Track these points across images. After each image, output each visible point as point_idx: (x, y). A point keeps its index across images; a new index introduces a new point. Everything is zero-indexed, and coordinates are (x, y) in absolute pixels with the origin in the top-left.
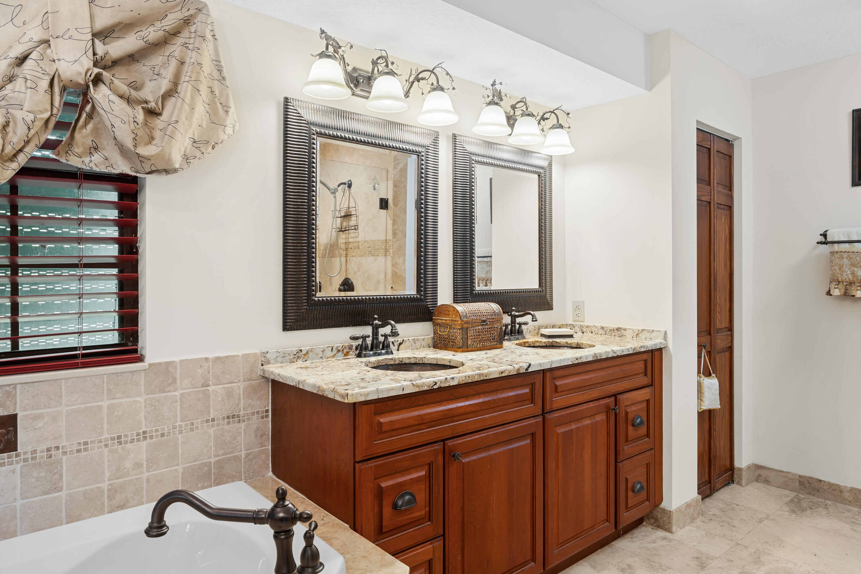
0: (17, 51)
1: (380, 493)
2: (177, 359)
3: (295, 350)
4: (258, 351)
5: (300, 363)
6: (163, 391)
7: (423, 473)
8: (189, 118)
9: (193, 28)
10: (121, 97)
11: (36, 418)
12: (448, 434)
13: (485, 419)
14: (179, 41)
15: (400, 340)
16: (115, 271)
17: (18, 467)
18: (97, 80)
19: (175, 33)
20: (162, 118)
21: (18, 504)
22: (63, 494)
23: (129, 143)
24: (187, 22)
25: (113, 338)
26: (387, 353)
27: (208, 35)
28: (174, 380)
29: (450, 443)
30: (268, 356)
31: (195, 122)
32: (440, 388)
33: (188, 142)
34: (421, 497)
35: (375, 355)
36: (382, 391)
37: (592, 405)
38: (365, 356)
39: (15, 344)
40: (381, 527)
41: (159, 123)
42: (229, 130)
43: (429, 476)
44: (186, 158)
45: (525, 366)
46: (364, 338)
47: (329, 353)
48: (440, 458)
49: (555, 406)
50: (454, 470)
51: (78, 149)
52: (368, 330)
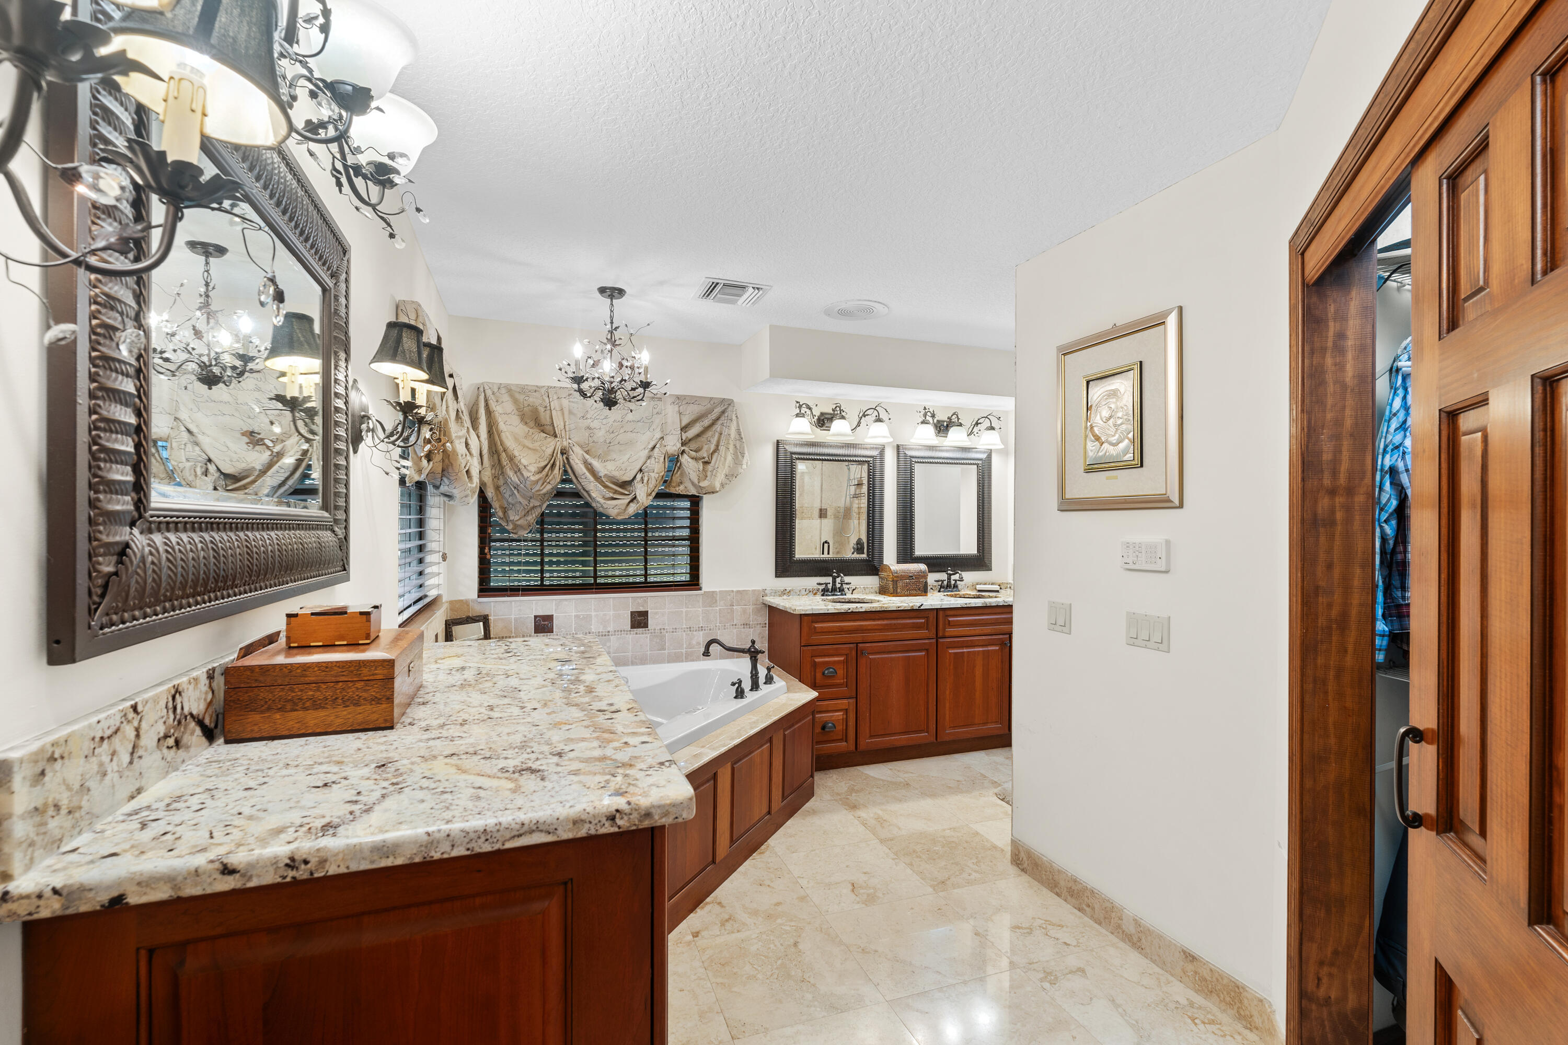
0: (651, 446)
1: (815, 665)
2: (717, 590)
3: (782, 589)
4: (761, 589)
5: (785, 597)
6: (710, 606)
7: (842, 659)
8: (724, 465)
9: (726, 415)
10: (692, 458)
11: (656, 613)
12: (860, 640)
13: (888, 635)
14: (720, 422)
15: (854, 587)
16: (687, 543)
17: (648, 635)
18: (683, 452)
19: (718, 419)
20: (711, 465)
21: (649, 653)
22: (666, 651)
23: (696, 481)
24: (723, 412)
25: (686, 578)
26: (842, 595)
27: (734, 418)
28: (716, 601)
29: (860, 645)
30: (766, 591)
31: (727, 465)
32: (852, 612)
33: (723, 476)
34: (841, 672)
35: (833, 595)
36: (815, 610)
37: (984, 638)
38: (827, 595)
39: (646, 579)
40: (815, 683)
41: (710, 467)
42: (744, 466)
43: (846, 662)
44: (722, 485)
45: (919, 605)
46: (826, 584)
47: (803, 592)
48: (854, 653)
49: (947, 634)
50: (863, 662)
51: (673, 484)
52: (829, 580)
